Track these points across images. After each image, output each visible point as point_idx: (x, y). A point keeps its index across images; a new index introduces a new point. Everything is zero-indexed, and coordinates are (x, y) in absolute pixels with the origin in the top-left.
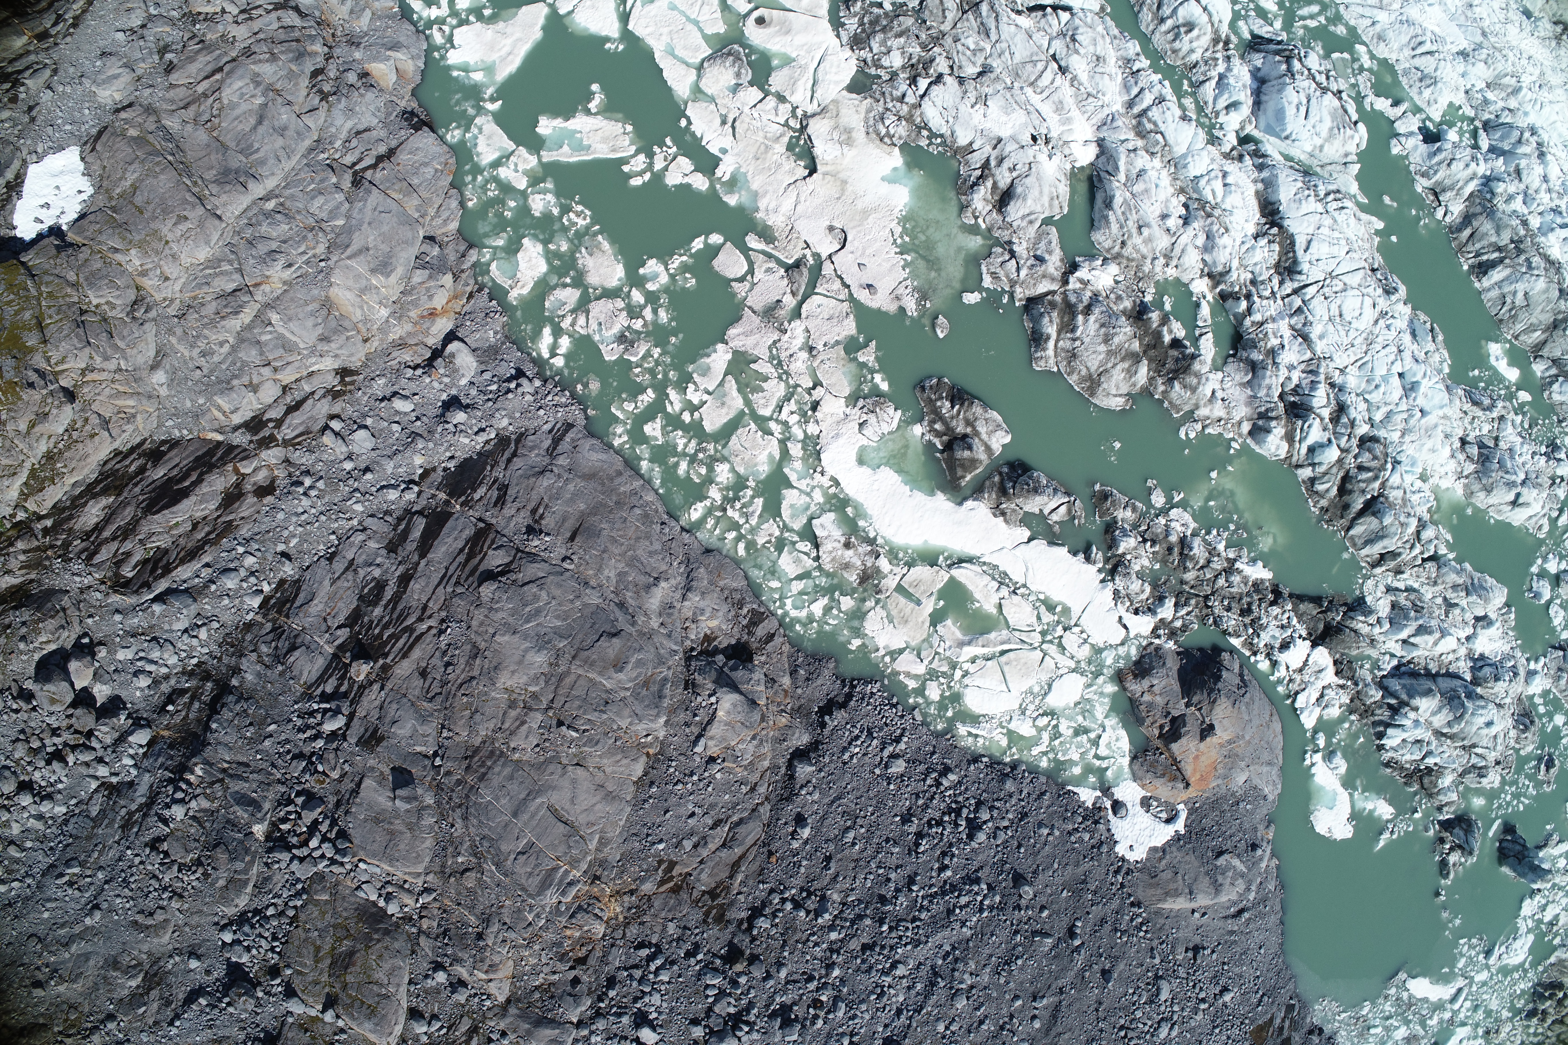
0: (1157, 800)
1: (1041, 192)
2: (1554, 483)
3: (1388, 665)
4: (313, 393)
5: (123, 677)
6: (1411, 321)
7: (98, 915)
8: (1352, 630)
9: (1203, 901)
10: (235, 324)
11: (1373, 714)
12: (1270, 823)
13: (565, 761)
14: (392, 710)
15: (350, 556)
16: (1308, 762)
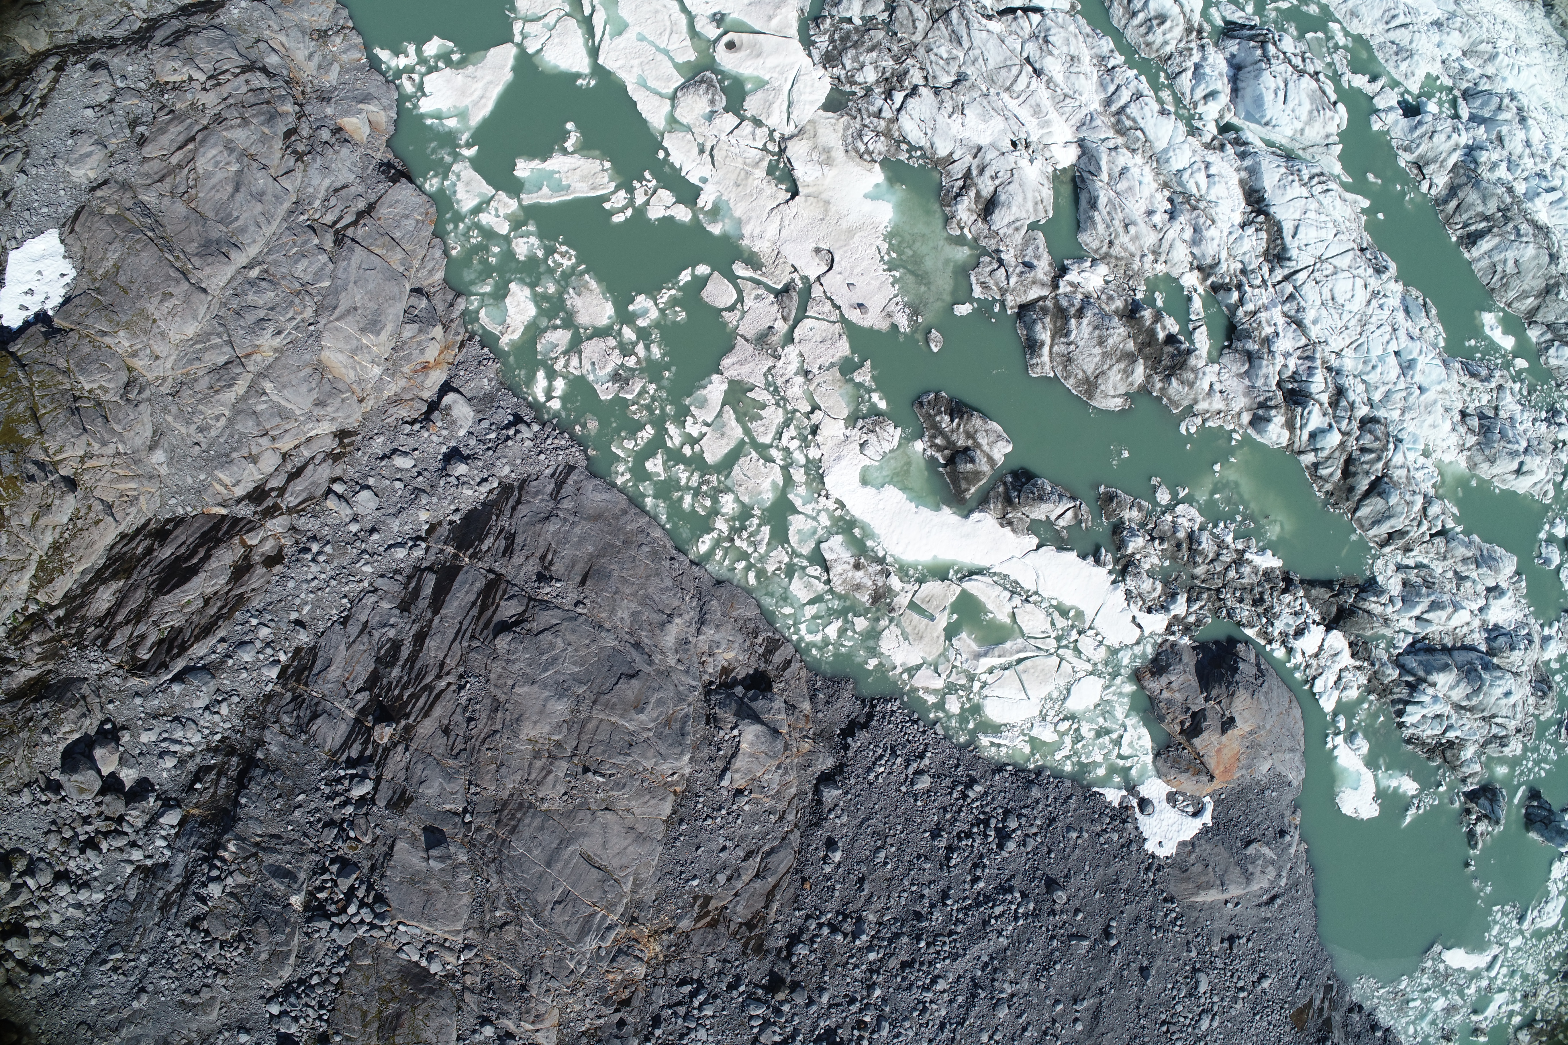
0: (1183, 794)
1: (1025, 198)
2: (1556, 448)
3: (1404, 643)
4: (313, 458)
5: (148, 760)
6: (1404, 298)
7: (144, 998)
8: (1365, 611)
9: (1234, 891)
10: (230, 396)
11: (1391, 693)
12: (1296, 808)
13: (593, 807)
14: (418, 771)
15: (363, 618)
16: (1330, 745)
